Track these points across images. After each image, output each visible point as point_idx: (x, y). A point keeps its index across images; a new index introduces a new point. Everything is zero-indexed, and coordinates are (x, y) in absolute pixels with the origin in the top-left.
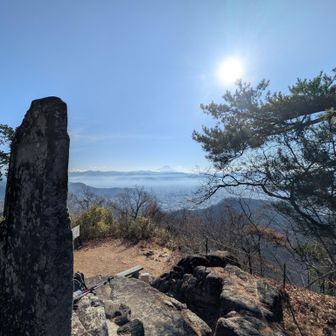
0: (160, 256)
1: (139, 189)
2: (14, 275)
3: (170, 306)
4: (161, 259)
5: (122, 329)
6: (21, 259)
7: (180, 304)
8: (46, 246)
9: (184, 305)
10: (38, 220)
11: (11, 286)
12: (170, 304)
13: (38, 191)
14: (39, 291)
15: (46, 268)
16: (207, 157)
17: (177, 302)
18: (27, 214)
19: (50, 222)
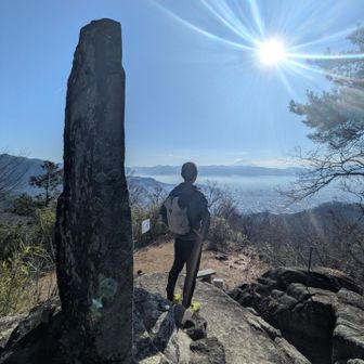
0: (236, 263)
1: (211, 185)
2: (72, 255)
3: (257, 329)
4: (237, 266)
5: (195, 344)
6: (76, 238)
7: (272, 329)
8: (98, 224)
9: (278, 332)
10: (91, 189)
11: (70, 268)
12: (258, 326)
13: (89, 152)
14: (93, 279)
15: (99, 253)
16: (310, 137)
17: (267, 325)
18: (80, 182)
19: (103, 192)
